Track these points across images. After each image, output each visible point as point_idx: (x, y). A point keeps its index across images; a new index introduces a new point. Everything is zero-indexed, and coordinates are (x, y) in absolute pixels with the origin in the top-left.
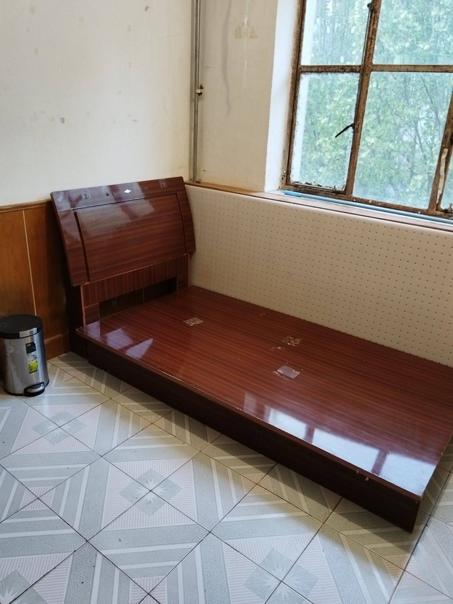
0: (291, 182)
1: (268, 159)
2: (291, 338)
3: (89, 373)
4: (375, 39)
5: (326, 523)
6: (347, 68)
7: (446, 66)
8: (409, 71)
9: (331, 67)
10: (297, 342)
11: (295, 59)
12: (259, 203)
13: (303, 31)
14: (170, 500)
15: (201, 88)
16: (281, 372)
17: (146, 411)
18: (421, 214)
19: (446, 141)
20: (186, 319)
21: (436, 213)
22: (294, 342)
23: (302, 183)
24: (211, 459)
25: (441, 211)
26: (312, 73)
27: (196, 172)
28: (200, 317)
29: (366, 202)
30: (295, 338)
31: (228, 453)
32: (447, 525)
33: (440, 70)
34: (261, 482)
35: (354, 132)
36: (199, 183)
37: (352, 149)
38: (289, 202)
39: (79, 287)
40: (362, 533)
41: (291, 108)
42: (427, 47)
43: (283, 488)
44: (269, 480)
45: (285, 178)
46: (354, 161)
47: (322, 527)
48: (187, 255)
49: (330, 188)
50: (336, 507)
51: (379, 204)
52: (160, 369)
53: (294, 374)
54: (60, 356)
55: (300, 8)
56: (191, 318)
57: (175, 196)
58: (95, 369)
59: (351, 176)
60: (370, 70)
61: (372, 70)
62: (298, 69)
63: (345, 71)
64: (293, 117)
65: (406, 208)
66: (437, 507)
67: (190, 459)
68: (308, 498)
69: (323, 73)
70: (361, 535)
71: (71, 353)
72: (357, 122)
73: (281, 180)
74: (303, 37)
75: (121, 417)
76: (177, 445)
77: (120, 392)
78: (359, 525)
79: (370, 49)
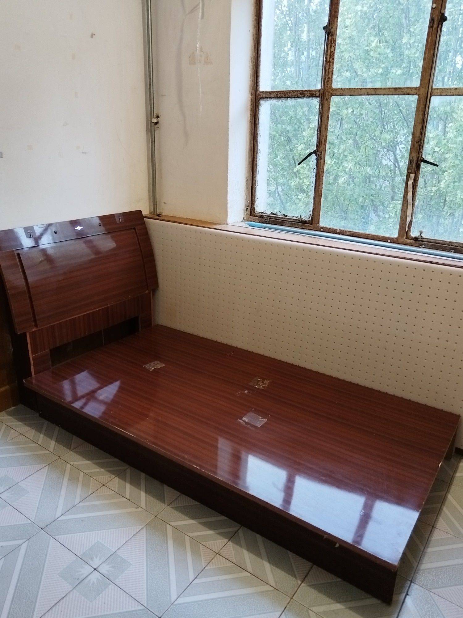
0: (256, 213)
1: (229, 189)
2: (259, 380)
3: (39, 429)
4: (333, 63)
5: (294, 598)
6: (307, 93)
7: (407, 88)
8: (370, 95)
9: (290, 92)
10: (265, 384)
11: (253, 84)
12: (221, 236)
13: (260, 56)
14: (117, 580)
15: (158, 117)
16: (246, 420)
17: (98, 470)
18: (391, 242)
19: (412, 166)
20: (146, 363)
21: (406, 241)
22: (262, 385)
23: (267, 214)
24: (168, 525)
25: (411, 240)
26: (271, 99)
27: (156, 204)
28: (161, 360)
29: (334, 231)
30: (263, 379)
31: (187, 516)
32: (430, 592)
33: (401, 93)
34: (222, 550)
35: (317, 159)
36: (160, 216)
37: (316, 176)
38: (251, 235)
39: (25, 334)
40: (335, 608)
41: (252, 135)
42: (399, 72)
43: (247, 557)
44: (232, 548)
45: (249, 209)
46: (319, 189)
47: (289, 604)
48: (150, 293)
49: (296, 217)
50: (305, 577)
51: (348, 233)
52: (112, 423)
53: (261, 421)
54: (8, 410)
55: (255, 33)
56: (152, 362)
57: (134, 231)
58: (46, 423)
59: (316, 205)
60: (330, 94)
61: (332, 95)
62: (257, 95)
63: (304, 97)
64: (254, 144)
65: (375, 237)
66: (419, 570)
67: (143, 526)
68: (275, 568)
69: (282, 99)
70: (333, 611)
71: (21, 406)
72: (319, 148)
73: (246, 211)
74: (260, 62)
75: (69, 480)
76: (129, 510)
77: (72, 448)
78: (332, 599)
79: (329, 72)
